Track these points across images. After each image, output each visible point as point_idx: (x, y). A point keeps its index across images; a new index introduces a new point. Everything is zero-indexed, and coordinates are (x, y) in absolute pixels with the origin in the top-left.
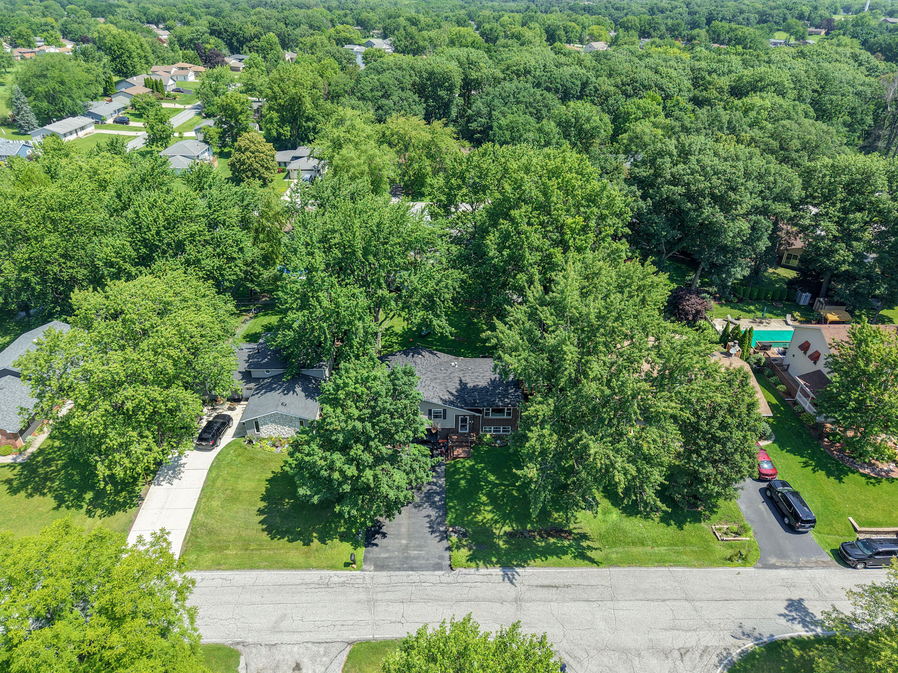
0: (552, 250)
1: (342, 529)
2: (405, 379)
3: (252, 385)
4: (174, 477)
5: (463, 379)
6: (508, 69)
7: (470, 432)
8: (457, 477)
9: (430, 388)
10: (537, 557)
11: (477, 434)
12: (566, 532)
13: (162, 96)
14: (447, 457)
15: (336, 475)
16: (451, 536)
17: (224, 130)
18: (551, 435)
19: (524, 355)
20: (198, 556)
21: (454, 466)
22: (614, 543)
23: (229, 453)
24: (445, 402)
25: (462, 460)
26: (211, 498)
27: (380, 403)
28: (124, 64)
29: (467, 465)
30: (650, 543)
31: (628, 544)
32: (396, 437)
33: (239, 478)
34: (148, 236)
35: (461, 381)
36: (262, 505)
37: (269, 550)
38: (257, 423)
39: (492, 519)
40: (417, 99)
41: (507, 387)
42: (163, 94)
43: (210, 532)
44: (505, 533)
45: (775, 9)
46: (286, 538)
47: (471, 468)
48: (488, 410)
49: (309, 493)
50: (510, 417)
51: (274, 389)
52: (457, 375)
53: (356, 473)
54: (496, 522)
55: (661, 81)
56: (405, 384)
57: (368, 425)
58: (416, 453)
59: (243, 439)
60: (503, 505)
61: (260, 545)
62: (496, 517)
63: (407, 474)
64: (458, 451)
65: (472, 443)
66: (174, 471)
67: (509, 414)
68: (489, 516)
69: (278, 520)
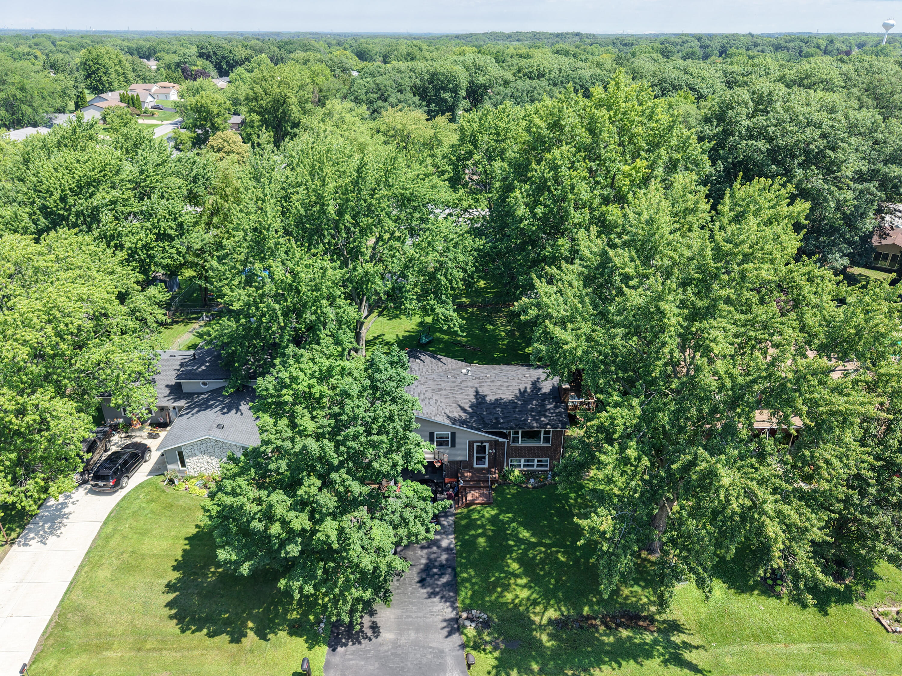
0: (604, 208)
1: (295, 615)
2: (392, 372)
3: (182, 403)
4: (51, 533)
5: (480, 390)
6: (519, 71)
7: (490, 467)
8: (472, 532)
9: (432, 402)
10: (604, 663)
11: (501, 470)
12: (645, 618)
13: (138, 112)
14: (457, 502)
15: (275, 529)
16: (465, 627)
17: (198, 135)
18: (639, 459)
19: (586, 328)
20: (60, 661)
21: (468, 516)
22: (724, 637)
23: (138, 498)
24: (454, 421)
25: (479, 508)
26: (98, 565)
27: (347, 409)
28: (100, 81)
29: (487, 515)
30: (781, 637)
31: (746, 639)
32: (376, 465)
33: (144, 534)
34: (50, 203)
35: (477, 392)
36: (174, 576)
37: (176, 650)
38: (181, 454)
39: (528, 599)
40: (418, 102)
41: (544, 400)
42: (140, 109)
43: (87, 621)
44: (551, 622)
45: (790, 41)
46: (205, 631)
47: (494, 520)
48: (517, 433)
49: (234, 558)
50: (549, 445)
51: (211, 407)
52: (470, 384)
53: (308, 525)
54: (535, 603)
55: (691, 81)
56: (391, 379)
57: (329, 446)
58: (411, 494)
59: (162, 478)
60: (544, 576)
61: (162, 642)
62: (534, 596)
63: (395, 527)
64: (473, 495)
65: (493, 482)
66: (53, 523)
67: (546, 440)
68: (524, 594)
69: (196, 600)
